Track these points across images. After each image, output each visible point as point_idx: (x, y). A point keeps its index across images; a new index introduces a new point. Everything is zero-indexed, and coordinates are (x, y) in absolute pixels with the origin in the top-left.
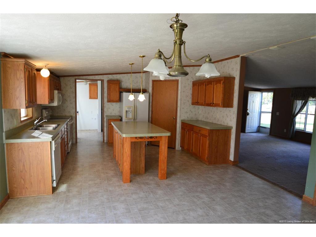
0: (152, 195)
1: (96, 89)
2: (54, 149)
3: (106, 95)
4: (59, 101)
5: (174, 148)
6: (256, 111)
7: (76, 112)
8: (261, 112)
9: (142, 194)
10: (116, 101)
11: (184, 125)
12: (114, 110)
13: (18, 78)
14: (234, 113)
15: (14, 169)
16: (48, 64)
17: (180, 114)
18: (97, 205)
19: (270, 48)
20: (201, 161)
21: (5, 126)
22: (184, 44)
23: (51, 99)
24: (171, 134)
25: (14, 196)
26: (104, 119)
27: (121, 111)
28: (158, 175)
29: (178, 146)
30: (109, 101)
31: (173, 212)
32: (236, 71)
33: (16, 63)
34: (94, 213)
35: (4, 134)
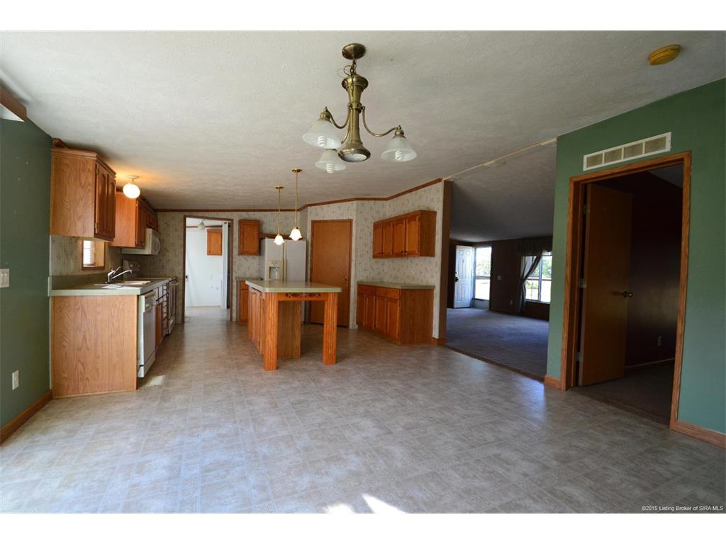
0: (313, 384)
1: (220, 239)
2: (143, 310)
3: (236, 244)
4: (154, 247)
5: (347, 327)
6: (467, 277)
7: (185, 277)
8: (475, 278)
9: (296, 384)
10: (254, 254)
11: (362, 288)
12: (249, 269)
13: (83, 183)
14: (436, 266)
15: (65, 343)
16: (138, 177)
17: (355, 271)
18: (219, 401)
19: (485, 164)
20: (389, 341)
21: (52, 268)
22: (364, 110)
23: (141, 243)
24: (343, 290)
25: (62, 395)
26: (232, 282)
27: (260, 271)
28: (322, 359)
29: (353, 323)
30: (241, 253)
31: (349, 404)
32: (438, 202)
33: (79, 158)
34: (213, 411)
35: (49, 279)
